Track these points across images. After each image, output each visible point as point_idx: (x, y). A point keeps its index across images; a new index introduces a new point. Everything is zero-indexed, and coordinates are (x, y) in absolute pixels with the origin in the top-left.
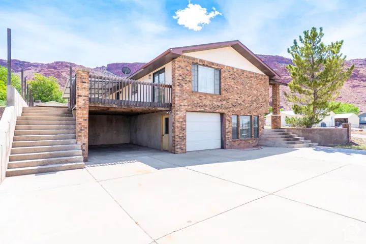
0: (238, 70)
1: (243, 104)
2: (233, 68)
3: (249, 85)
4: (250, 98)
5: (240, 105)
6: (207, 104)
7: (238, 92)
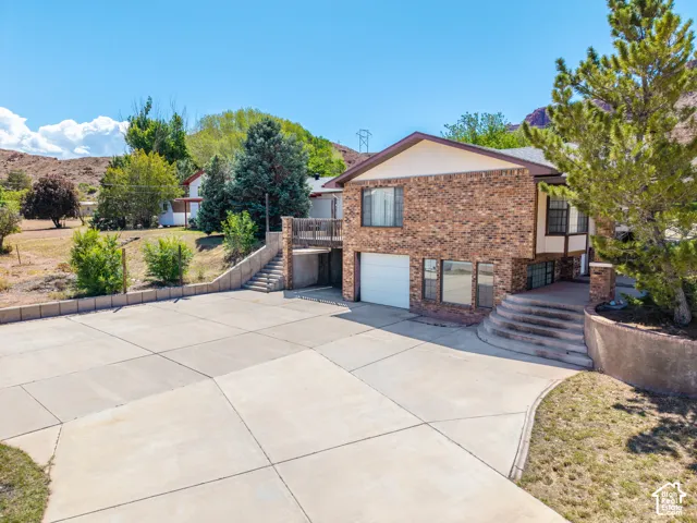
0: (437, 177)
1: (448, 239)
2: (426, 178)
3: (464, 201)
4: (467, 228)
5: (442, 241)
6: (380, 242)
7: (438, 218)
